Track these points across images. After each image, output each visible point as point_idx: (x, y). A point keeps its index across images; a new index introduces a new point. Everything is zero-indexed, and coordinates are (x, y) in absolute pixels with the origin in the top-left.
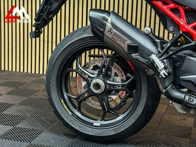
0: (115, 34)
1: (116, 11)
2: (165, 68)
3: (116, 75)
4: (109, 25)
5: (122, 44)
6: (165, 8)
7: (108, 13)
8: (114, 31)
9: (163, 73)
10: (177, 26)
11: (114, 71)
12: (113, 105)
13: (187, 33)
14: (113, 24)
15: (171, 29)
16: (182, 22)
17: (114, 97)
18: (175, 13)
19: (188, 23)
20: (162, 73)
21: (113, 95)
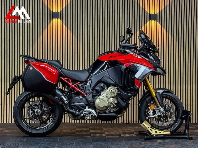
2: (67, 100)
3: (45, 108)
6: (64, 79)
9: (66, 102)
10: (69, 86)
11: (44, 106)
12: (44, 120)
13: (73, 88)
15: (67, 87)
16: (71, 84)
17: (44, 117)
18: (68, 81)
19: (73, 85)
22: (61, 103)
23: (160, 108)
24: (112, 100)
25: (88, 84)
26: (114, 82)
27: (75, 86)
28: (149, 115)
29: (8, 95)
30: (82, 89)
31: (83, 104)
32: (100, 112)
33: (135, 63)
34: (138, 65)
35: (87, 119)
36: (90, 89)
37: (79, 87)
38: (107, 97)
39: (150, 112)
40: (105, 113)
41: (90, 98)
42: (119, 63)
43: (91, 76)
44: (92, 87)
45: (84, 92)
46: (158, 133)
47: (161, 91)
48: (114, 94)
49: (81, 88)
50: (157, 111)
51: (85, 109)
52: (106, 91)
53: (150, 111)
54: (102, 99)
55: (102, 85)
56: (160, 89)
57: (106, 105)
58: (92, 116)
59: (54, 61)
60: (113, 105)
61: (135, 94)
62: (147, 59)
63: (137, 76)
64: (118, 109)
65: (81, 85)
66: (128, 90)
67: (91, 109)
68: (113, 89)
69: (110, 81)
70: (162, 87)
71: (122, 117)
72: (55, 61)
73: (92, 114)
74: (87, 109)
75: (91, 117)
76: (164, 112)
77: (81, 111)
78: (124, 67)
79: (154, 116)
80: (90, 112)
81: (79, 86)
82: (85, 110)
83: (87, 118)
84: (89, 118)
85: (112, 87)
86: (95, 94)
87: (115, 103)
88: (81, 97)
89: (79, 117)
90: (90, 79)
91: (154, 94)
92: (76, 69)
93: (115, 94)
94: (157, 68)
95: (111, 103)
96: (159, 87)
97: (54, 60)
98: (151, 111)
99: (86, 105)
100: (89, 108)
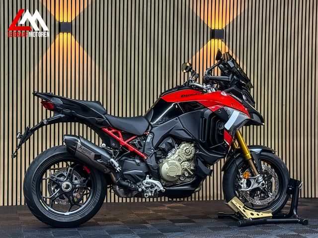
0: (84, 149)
1: (81, 135)
2: (119, 166)
3: (76, 179)
4: (79, 144)
5: (89, 155)
6: (110, 132)
7: (79, 137)
8: (83, 147)
10: (118, 142)
11: (74, 176)
12: (76, 200)
13: (125, 146)
14: (82, 143)
15: (114, 145)
16: (121, 139)
18: (116, 135)
19: (124, 140)
20: (118, 169)
21: (75, 193)
22: (107, 171)
23: (258, 177)
24: (186, 165)
25: (149, 140)
26: (190, 136)
27: (128, 143)
28: (241, 187)
29: (15, 159)
30: (139, 149)
31: (141, 171)
32: (166, 184)
33: (225, 106)
34: (229, 109)
35: (146, 195)
36: (152, 148)
37: (134, 145)
38: (179, 160)
39: (241, 183)
40: (175, 185)
41: (152, 162)
42: (199, 106)
43: (152, 127)
44: (155, 144)
45: (143, 153)
46: (255, 216)
47: (257, 150)
48: (189, 155)
49: (138, 146)
50: (252, 182)
51: (145, 179)
52: (178, 151)
53: (242, 181)
54: (173, 164)
55: (170, 141)
56: (257, 147)
57: (180, 173)
58: (156, 190)
59: (93, 102)
60: (189, 173)
61: (223, 155)
62: (240, 100)
63: (228, 126)
64: (194, 179)
65: (137, 141)
66: (213, 149)
67: (154, 180)
68: (187, 147)
69: (183, 134)
70: (259, 144)
71: (201, 192)
72: (95, 101)
73: (156, 188)
74: (148, 180)
75: (153, 192)
76: (264, 182)
77: (138, 184)
78: (208, 112)
79: (248, 190)
80: (152, 185)
81: (135, 142)
82: (145, 181)
83: (148, 194)
84: (150, 195)
85: (186, 144)
86: (160, 156)
87: (192, 170)
88: (138, 161)
89: (135, 193)
90: (150, 132)
91: (248, 155)
92: (128, 116)
93: (192, 155)
94: (253, 114)
95: (186, 170)
96: (255, 144)
97: (93, 100)
98: (244, 182)
99: (147, 173)
100: (150, 178)
